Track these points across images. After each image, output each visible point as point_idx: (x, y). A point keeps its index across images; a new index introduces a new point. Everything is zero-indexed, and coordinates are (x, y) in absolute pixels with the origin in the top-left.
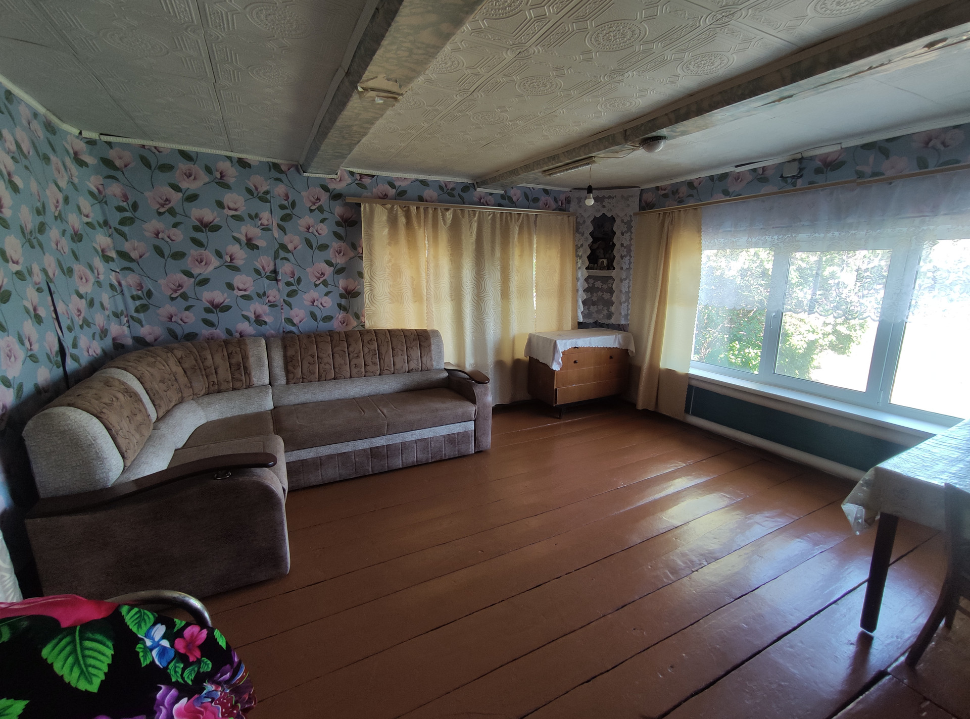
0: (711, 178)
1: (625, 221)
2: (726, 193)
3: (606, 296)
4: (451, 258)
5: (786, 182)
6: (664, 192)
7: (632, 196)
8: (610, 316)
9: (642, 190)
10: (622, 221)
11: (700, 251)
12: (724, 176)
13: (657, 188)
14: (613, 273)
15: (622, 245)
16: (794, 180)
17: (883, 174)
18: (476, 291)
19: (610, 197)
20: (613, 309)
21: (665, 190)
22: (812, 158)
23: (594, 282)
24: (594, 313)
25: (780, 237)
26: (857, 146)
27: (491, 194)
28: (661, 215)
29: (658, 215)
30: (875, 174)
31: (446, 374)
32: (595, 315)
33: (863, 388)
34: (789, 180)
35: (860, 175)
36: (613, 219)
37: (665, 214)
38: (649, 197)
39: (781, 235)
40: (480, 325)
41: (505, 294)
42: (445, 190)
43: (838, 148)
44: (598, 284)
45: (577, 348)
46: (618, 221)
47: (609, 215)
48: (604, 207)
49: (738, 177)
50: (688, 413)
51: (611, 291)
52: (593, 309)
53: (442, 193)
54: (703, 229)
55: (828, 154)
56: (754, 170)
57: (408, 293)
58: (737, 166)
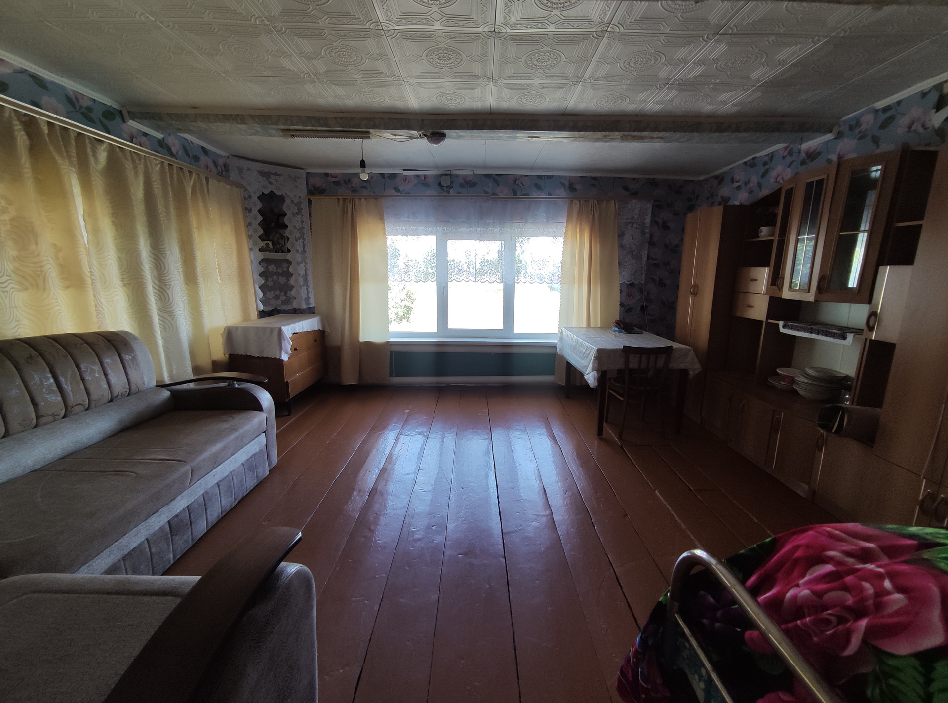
0: (382, 175)
1: (295, 202)
2: (397, 189)
3: (282, 280)
4: (113, 219)
5: (443, 189)
6: (334, 179)
7: (299, 178)
8: (288, 301)
9: (307, 173)
10: (292, 202)
11: (384, 235)
12: (393, 176)
13: (327, 175)
14: (289, 256)
15: (295, 227)
16: (448, 189)
17: (497, 195)
18: (155, 273)
19: (276, 174)
20: (293, 293)
21: (336, 177)
22: (457, 176)
23: (267, 266)
24: (271, 299)
25: (448, 228)
26: (482, 175)
27: (145, 135)
28: (341, 201)
29: (336, 201)
30: (494, 194)
31: (166, 394)
32: (273, 302)
33: (501, 327)
34: (445, 188)
35: (486, 192)
36: (282, 199)
37: (344, 200)
38: (319, 182)
39: (448, 227)
40: (170, 319)
41: (191, 277)
42: (78, 108)
43: (471, 173)
44: (272, 268)
45: (297, 333)
46: (288, 201)
47: (279, 193)
48: (271, 183)
49: (406, 179)
50: (392, 376)
51: (288, 275)
52: (270, 294)
53: (72, 109)
54: (385, 217)
55: (467, 175)
56: (418, 176)
57: (53, 273)
58: (404, 170)
